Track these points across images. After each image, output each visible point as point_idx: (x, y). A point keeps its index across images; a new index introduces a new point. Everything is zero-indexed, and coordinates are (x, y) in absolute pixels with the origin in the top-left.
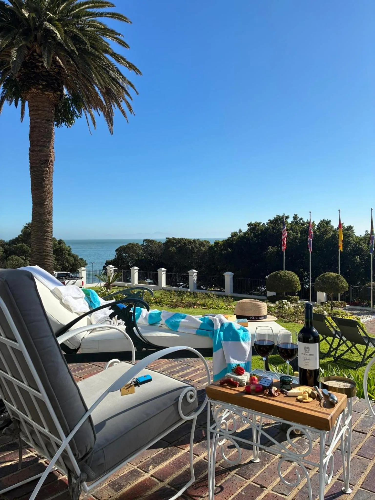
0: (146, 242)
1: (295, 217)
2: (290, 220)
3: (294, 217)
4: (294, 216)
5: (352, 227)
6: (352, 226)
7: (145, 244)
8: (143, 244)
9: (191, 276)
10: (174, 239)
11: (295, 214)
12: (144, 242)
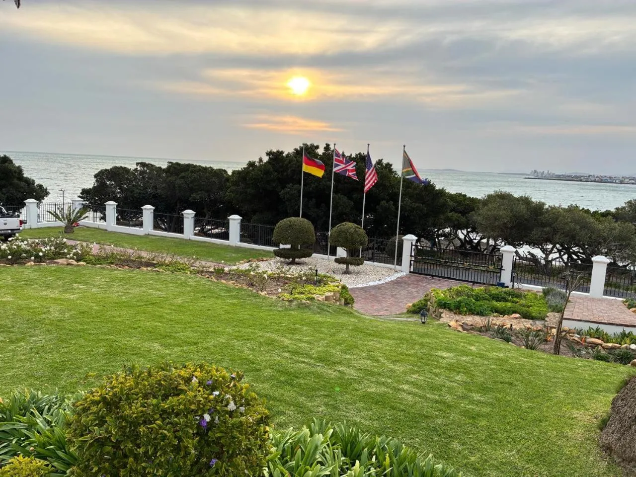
0: (140, 167)
1: (327, 147)
2: (320, 151)
3: (325, 148)
4: (325, 146)
5: (391, 165)
6: (390, 163)
7: (139, 169)
8: (137, 168)
9: (186, 218)
10: (178, 164)
11: (327, 144)
12: (137, 166)
